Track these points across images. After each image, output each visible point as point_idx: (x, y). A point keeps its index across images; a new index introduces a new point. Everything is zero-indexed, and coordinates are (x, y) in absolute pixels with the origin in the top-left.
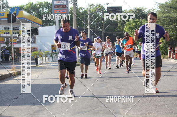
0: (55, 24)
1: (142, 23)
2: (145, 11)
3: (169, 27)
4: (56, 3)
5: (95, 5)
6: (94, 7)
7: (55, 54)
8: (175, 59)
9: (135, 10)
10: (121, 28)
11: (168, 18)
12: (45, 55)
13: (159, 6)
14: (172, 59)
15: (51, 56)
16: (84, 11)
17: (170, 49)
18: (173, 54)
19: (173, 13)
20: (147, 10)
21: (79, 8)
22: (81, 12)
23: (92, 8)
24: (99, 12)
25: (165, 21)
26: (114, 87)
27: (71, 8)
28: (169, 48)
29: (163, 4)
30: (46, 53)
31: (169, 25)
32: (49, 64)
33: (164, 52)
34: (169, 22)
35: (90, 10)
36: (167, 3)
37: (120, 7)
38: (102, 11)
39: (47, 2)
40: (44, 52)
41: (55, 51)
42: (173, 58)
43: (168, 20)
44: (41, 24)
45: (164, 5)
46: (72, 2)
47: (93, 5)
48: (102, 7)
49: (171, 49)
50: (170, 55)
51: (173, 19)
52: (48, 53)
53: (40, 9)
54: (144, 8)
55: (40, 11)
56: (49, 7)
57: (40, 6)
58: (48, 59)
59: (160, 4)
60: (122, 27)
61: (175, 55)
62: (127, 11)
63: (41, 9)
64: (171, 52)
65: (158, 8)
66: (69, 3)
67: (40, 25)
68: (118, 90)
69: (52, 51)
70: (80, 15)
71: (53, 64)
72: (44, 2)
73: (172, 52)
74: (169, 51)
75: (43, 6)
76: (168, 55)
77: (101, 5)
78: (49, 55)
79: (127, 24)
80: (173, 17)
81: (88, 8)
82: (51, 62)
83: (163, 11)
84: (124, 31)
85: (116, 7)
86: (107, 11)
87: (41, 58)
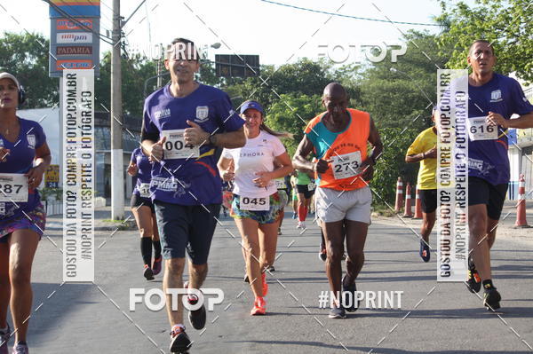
0: (58, 104)
2: (330, 70)
3: (400, 121)
4: (62, 39)
7: (54, 192)
8: (415, 217)
9: (300, 66)
11: (398, 95)
14: (405, 217)
16: (146, 66)
17: (400, 188)
18: (411, 203)
19: (415, 79)
20: (337, 67)
22: (137, 67)
25: (389, 103)
27: (106, 56)
28: (398, 184)
31: (402, 115)
34: (401, 106)
37: (253, 56)
39: (35, 35)
41: (54, 185)
42: (410, 215)
43: (397, 99)
46: (111, 37)
49: (403, 188)
50: (401, 205)
51: (414, 98)
53: (14, 57)
54: (326, 62)
55: (14, 62)
56: (39, 51)
57: (15, 46)
61: (416, 207)
62: (276, 69)
63: (16, 56)
64: (404, 195)
66: (101, 40)
68: (241, 305)
69: (47, 185)
70: (131, 79)
71: (49, 222)
73: (407, 197)
74: (398, 192)
75: (24, 47)
76: (394, 204)
79: (273, 107)
80: (412, 91)
83: (385, 72)
86: (214, 66)
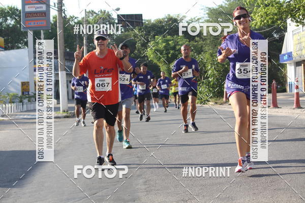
0: (27, 46)
1: (178, 42)
2: (183, 21)
4: (28, 9)
5: (97, 12)
6: (95, 15)
7: (27, 97)
9: (166, 19)
10: (142, 52)
12: (9, 101)
13: (207, 12)
15: (21, 101)
16: (77, 22)
20: (187, 19)
21: (68, 17)
22: (72, 23)
23: (91, 18)
24: (103, 23)
26: (130, 154)
27: (54, 18)
29: (214, 9)
30: (12, 96)
32: (16, 115)
33: (216, 93)
35: (87, 21)
36: (221, 7)
37: (139, 15)
38: (108, 21)
39: (13, 7)
40: (8, 95)
41: (27, 93)
44: (4, 46)
45: (216, 10)
46: (56, 6)
47: (92, 12)
48: (109, 16)
52: (15, 96)
54: (181, 17)
55: (1, 23)
58: (15, 107)
59: (210, 8)
60: (144, 50)
62: (152, 22)
63: (2, 20)
65: (207, 15)
67: (2, 48)
69: (23, 93)
70: (69, 30)
71: (24, 115)
72: (8, 6)
75: (7, 14)
76: (223, 97)
77: (106, 12)
78: (18, 101)
79: (151, 44)
81: (84, 18)
82: (21, 112)
83: (215, 21)
84: (147, 56)
85: (133, 15)
86: (116, 21)
87: (4, 106)
